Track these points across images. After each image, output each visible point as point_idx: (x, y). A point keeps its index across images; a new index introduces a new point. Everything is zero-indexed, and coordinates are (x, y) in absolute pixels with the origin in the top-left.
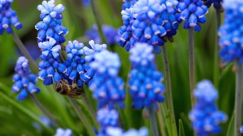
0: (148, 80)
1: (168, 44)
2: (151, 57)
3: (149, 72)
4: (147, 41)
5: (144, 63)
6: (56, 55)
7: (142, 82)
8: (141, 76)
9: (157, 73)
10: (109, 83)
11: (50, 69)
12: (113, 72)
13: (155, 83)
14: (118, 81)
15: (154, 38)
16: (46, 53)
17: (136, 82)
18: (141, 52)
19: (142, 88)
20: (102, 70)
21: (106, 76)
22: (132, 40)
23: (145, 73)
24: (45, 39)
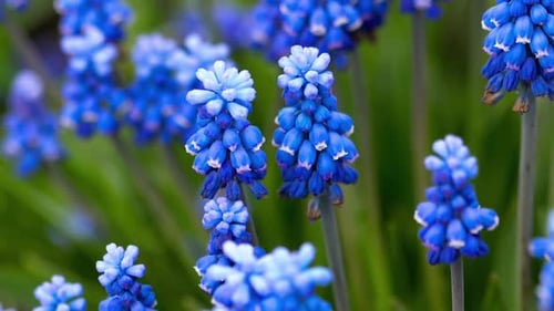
0: (318, 130)
2: (327, 77)
3: (322, 113)
5: (311, 90)
6: (102, 69)
7: (305, 135)
8: (302, 120)
9: (338, 116)
10: (229, 136)
11: (89, 103)
12: (238, 112)
13: (335, 138)
14: (251, 133)
15: (333, 33)
16: (79, 65)
17: (292, 136)
19: (306, 149)
20: (214, 106)
21: (224, 121)
22: (281, 40)
23: (312, 115)
24: (78, 32)
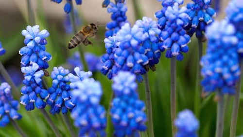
0: (130, 109)
1: (150, 73)
2: (134, 86)
3: (132, 101)
4: (129, 69)
5: (127, 91)
6: (38, 80)
7: (124, 111)
8: (123, 104)
9: (139, 102)
10: (91, 111)
12: (95, 100)
13: (137, 112)
14: (100, 109)
15: (137, 66)
16: (28, 78)
17: (119, 111)
18: (124, 80)
19: (124, 117)
20: (84, 98)
21: (88, 104)
22: (114, 68)
23: (127, 102)
24: (28, 64)
